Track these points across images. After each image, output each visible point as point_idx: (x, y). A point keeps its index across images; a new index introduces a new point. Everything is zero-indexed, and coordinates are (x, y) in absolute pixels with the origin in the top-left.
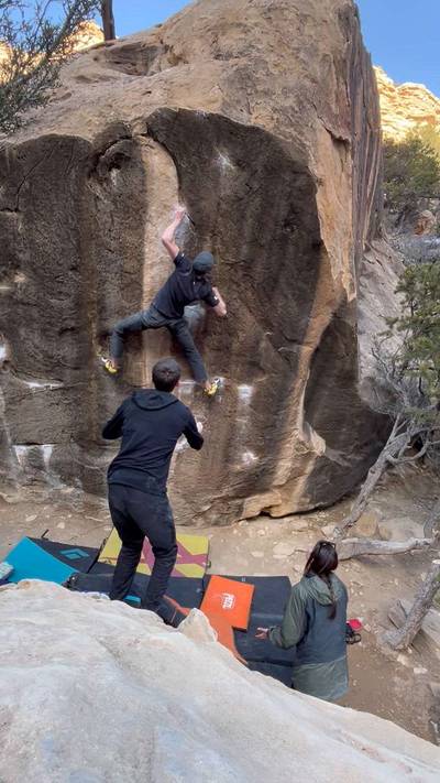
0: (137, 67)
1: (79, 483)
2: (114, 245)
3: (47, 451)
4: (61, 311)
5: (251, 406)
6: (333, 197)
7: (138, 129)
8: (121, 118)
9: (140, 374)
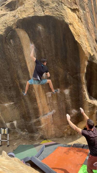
0: (13, 8)
1: (26, 131)
2: (17, 60)
3: (15, 123)
4: (8, 82)
5: (70, 96)
6: (76, 27)
7: (14, 27)
8: (9, 25)
9: (35, 94)
